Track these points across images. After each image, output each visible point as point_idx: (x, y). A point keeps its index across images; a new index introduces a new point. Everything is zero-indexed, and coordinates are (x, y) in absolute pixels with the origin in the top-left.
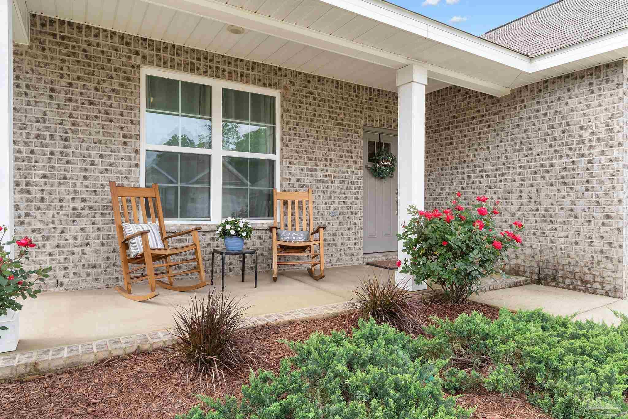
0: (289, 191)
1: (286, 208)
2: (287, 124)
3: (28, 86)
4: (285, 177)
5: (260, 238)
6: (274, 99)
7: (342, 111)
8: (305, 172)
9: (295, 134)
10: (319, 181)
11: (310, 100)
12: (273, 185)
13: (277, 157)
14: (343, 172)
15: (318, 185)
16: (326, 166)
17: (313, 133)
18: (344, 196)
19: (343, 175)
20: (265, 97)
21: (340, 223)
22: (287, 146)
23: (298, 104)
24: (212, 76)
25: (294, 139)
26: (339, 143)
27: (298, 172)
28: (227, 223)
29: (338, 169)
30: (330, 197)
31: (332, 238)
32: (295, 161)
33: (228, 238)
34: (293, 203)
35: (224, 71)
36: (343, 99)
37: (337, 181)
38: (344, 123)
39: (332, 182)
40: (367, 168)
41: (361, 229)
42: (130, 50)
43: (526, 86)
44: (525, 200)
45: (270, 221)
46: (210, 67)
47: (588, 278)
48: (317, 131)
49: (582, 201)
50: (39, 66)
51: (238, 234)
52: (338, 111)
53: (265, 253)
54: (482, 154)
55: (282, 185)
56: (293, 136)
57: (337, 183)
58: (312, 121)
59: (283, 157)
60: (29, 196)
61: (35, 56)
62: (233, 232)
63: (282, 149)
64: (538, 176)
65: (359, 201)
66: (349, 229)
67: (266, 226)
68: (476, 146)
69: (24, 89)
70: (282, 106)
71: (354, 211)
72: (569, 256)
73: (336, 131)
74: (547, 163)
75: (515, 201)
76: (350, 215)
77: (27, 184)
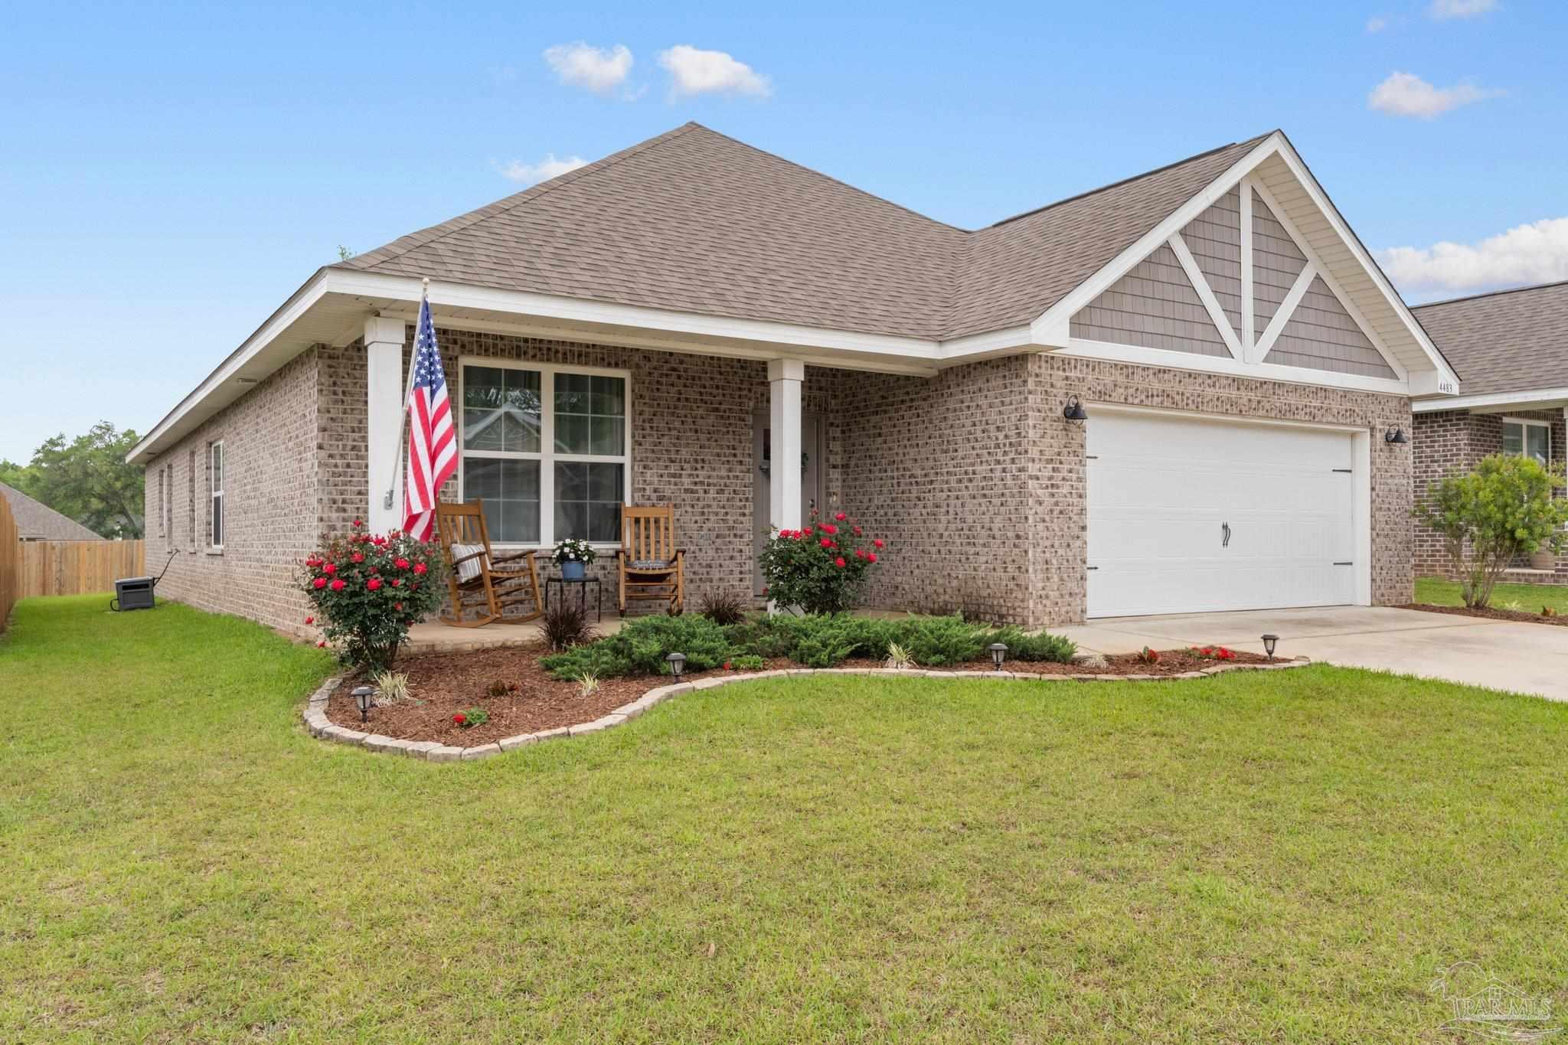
0: (643, 506)
1: (639, 528)
2: (640, 414)
3: (344, 393)
4: (636, 486)
5: (604, 568)
6: (622, 380)
7: (721, 391)
8: (665, 479)
9: (651, 427)
10: (686, 491)
11: (673, 379)
12: (621, 497)
13: (626, 460)
14: (722, 478)
15: (684, 496)
16: (696, 469)
17: (677, 424)
18: (723, 511)
19: (722, 482)
20: (610, 379)
21: (717, 549)
22: (640, 444)
23: (655, 386)
24: (542, 360)
25: (650, 435)
26: (715, 436)
27: (656, 479)
28: (565, 545)
29: (714, 474)
30: (703, 513)
31: (705, 570)
32: (651, 464)
33: (566, 564)
34: (647, 521)
35: (557, 352)
36: (721, 373)
37: (712, 490)
38: (723, 407)
39: (705, 492)
40: (762, 469)
41: (750, 558)
42: (448, 340)
43: (952, 368)
44: (951, 517)
45: (618, 546)
46: (540, 349)
47: (1004, 611)
48: (683, 422)
49: (998, 519)
50: (355, 369)
51: (578, 558)
52: (715, 391)
53: (611, 589)
54: (912, 452)
55: (633, 497)
56: (648, 431)
57: (712, 494)
58: (676, 407)
59: (634, 459)
60: (345, 515)
61: (351, 359)
62: (572, 556)
63: (633, 449)
64: (963, 486)
65: (747, 518)
66: (732, 558)
67: (612, 553)
68: (906, 442)
69: (341, 396)
70: (633, 391)
71: (739, 533)
72: (988, 587)
73: (711, 419)
74: (970, 469)
75: (943, 518)
76: (732, 539)
77: (344, 502)
